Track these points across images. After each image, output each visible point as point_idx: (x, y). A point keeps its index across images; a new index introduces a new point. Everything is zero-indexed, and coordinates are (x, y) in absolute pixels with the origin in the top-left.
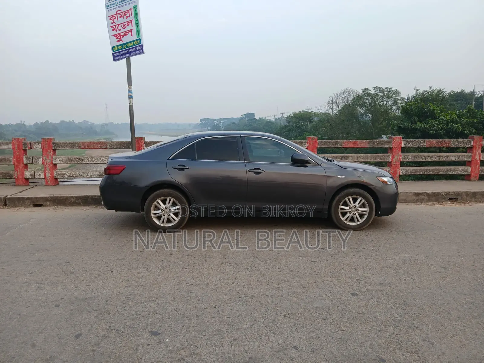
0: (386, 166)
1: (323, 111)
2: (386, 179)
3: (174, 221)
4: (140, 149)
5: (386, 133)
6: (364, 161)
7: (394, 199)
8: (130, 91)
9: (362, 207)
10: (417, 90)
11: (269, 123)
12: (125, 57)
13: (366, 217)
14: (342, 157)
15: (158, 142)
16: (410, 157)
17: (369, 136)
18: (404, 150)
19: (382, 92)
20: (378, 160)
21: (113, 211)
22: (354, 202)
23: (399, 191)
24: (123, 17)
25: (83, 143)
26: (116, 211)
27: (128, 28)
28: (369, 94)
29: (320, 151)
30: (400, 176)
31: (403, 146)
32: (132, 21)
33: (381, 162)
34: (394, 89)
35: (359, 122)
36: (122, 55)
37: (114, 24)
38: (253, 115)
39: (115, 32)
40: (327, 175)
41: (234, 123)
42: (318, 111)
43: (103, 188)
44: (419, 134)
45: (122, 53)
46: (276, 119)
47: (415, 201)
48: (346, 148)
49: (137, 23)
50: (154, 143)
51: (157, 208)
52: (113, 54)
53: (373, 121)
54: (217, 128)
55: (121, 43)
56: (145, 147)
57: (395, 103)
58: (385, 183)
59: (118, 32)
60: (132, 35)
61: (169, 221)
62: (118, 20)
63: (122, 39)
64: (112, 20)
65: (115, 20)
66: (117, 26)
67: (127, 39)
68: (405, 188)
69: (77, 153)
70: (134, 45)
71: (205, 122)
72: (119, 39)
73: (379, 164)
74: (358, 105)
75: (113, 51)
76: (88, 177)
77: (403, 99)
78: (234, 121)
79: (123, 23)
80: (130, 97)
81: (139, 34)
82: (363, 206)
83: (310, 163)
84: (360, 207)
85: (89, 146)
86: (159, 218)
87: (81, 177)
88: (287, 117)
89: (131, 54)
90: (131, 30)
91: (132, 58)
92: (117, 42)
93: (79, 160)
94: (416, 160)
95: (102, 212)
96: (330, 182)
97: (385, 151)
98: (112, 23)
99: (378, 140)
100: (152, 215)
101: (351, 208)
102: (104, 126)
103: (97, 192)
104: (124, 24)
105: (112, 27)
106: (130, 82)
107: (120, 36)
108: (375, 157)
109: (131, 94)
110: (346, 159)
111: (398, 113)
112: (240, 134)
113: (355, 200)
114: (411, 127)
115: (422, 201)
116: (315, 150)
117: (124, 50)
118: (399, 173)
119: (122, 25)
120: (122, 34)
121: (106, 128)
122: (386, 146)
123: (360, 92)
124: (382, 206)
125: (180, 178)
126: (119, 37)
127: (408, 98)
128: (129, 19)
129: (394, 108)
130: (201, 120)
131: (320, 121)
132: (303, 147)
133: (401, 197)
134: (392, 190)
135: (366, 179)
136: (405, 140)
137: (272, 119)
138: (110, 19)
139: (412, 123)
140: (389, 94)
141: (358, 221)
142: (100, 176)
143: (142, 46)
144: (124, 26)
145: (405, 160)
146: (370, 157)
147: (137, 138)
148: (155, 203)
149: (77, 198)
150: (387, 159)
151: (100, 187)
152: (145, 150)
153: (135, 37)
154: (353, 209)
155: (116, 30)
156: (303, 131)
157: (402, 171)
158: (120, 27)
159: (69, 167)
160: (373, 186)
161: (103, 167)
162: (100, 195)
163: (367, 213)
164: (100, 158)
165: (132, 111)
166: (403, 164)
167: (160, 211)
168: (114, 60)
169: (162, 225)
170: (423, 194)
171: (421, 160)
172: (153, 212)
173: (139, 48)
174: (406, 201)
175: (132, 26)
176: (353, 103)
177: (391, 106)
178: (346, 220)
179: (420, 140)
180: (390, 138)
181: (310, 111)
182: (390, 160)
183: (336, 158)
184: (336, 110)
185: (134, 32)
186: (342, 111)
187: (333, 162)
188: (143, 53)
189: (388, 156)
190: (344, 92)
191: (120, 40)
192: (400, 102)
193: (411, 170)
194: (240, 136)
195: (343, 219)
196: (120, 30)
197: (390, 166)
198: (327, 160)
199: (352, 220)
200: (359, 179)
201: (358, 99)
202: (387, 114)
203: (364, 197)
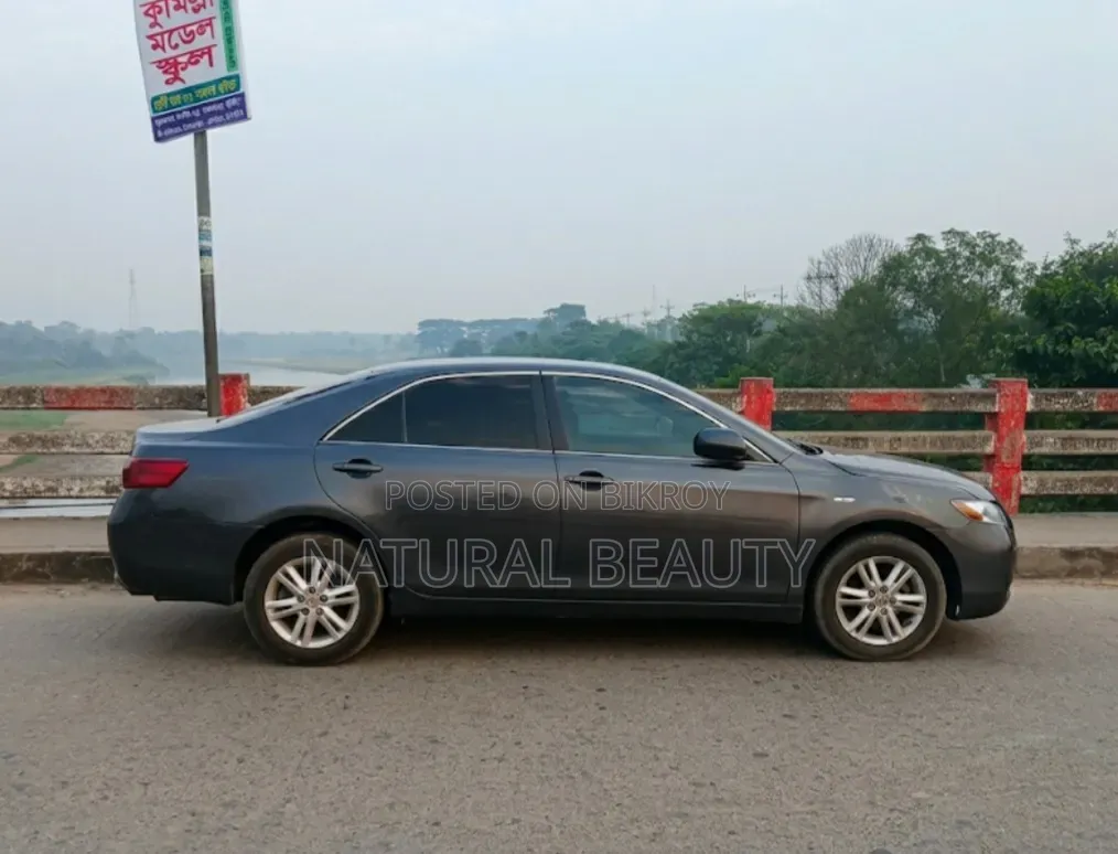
0: (978, 469)
1: (792, 302)
2: (977, 507)
3: (334, 630)
4: (231, 409)
5: (978, 373)
6: (913, 451)
7: (1003, 566)
8: (204, 234)
9: (907, 589)
10: (1074, 242)
11: (630, 335)
12: (189, 131)
13: (918, 620)
14: (847, 439)
15: (290, 390)
16: (1050, 442)
17: (928, 378)
18: (1033, 421)
19: (970, 245)
20: (954, 450)
21: (148, 601)
22: (883, 576)
23: (1020, 543)
24: (184, 7)
25: (58, 391)
26: (158, 599)
27: (200, 42)
28: (930, 253)
29: (781, 422)
30: (1022, 497)
31: (1030, 407)
32: (214, 21)
33: (964, 457)
34: (1004, 238)
35: (899, 335)
36: (180, 123)
37: (157, 30)
38: (580, 310)
39: (159, 55)
40: (803, 493)
41: (522, 335)
42: (776, 301)
43: (116, 530)
44: (1078, 375)
45: (179, 116)
46: (649, 325)
47: (1064, 574)
48: (859, 414)
49: (228, 25)
50: (280, 391)
51: (283, 591)
52: (153, 119)
53: (942, 333)
54: (471, 348)
55: (178, 86)
56: (248, 405)
57: (1008, 278)
58: (975, 517)
59: (170, 53)
60: (211, 64)
61: (320, 631)
62: (168, 15)
63: (182, 74)
64: (150, 16)
65: (161, 18)
66: (166, 36)
67: (194, 76)
68: (1035, 534)
69: (42, 421)
70: (219, 93)
71: (433, 332)
72: (172, 76)
73: (960, 463)
74: (894, 285)
75: (155, 111)
76: (72, 493)
77: (1032, 268)
78: (519, 328)
79: (184, 27)
80: (205, 252)
81: (232, 61)
82: (910, 587)
83: (749, 458)
84: (902, 591)
85: (75, 400)
86: (290, 621)
87: (52, 493)
88: (683, 319)
89: (210, 121)
90: (209, 48)
91: (211, 133)
92: (167, 82)
93: (44, 441)
94: (1070, 451)
95: (115, 602)
96: (810, 516)
97: (977, 421)
98: (152, 26)
99: (954, 390)
100: (270, 614)
101: (872, 593)
102: (123, 338)
103: (99, 542)
104: (188, 29)
105: (151, 37)
106: (204, 207)
107: (176, 64)
108: (944, 442)
109: (205, 243)
110: (855, 444)
111: (1016, 309)
112: (541, 368)
113: (884, 571)
114: (1055, 352)
115: (1087, 573)
116: (768, 417)
117: (190, 110)
118: (1019, 488)
119: (182, 31)
120: (183, 59)
121: (127, 346)
122: (980, 408)
123: (902, 244)
124: (967, 587)
125: (352, 500)
126: (171, 67)
127: (1046, 267)
128: (204, 14)
129: (1004, 294)
130: (423, 324)
131: (781, 330)
132: (731, 409)
133: (1020, 564)
134: (1000, 541)
135: (918, 507)
136: (1037, 390)
137: (636, 322)
138: (146, 14)
139: (1057, 343)
140: (989, 252)
141: (894, 632)
142: (110, 490)
143: (242, 96)
144: (188, 35)
145: (1037, 451)
146: (928, 439)
147: (224, 377)
148: (279, 575)
149: (42, 559)
150: (982, 446)
151: (109, 526)
152: (249, 413)
153: (221, 70)
154: (879, 595)
155: (163, 48)
156: (730, 360)
157: (1029, 483)
158: (175, 39)
159: (17, 463)
160: (939, 526)
161: (117, 465)
162: (106, 549)
163: (921, 610)
164: (111, 441)
165: (209, 296)
166: (1029, 463)
167: (292, 601)
168: (158, 139)
169: (299, 643)
170: (1092, 552)
171: (1085, 450)
172: (269, 603)
173: (234, 102)
174: (1039, 575)
175: (213, 36)
176: (881, 281)
177: (993, 288)
178: (858, 629)
179: (1080, 392)
180: (987, 384)
181: (751, 301)
182: (989, 449)
183: (829, 441)
184: (830, 300)
185: (220, 53)
186: (850, 299)
187: (822, 456)
188: (244, 117)
189: (986, 440)
190: (855, 245)
191: (177, 78)
192: (1020, 277)
193: (1055, 481)
194: (537, 373)
195: (849, 627)
196: (176, 46)
197: (990, 469)
198: (803, 447)
199: (876, 630)
200: (894, 507)
201: (895, 267)
202: (985, 312)
203: (912, 560)
